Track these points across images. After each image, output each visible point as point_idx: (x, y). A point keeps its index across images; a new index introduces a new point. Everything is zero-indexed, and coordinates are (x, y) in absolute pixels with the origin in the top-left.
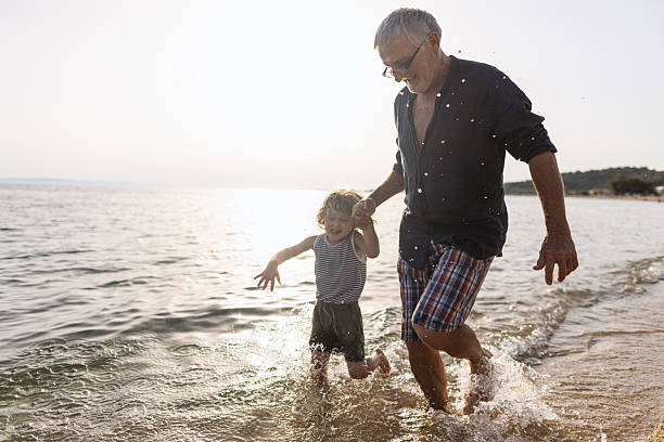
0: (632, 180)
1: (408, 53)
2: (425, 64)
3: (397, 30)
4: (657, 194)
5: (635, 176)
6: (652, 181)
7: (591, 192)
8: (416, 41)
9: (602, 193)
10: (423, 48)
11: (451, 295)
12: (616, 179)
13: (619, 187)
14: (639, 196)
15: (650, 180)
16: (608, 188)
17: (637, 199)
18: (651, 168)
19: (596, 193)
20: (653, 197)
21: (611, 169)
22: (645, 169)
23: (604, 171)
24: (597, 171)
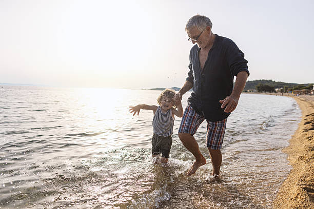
0: (265, 86)
3: (194, 25)
4: (275, 92)
5: (267, 84)
6: (274, 86)
7: (248, 91)
9: (253, 91)
10: (204, 32)
12: (259, 85)
13: (260, 89)
14: (268, 93)
15: (273, 85)
16: (255, 89)
17: (267, 94)
18: (273, 81)
19: (250, 91)
20: (274, 93)
21: (257, 80)
22: (271, 81)
23: (254, 81)
24: (251, 81)
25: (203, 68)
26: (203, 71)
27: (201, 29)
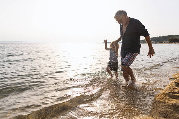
0: (174, 39)
1: (120, 19)
2: (124, 21)
7: (163, 42)
8: (121, 17)
10: (123, 18)
11: (128, 60)
13: (171, 41)
16: (168, 41)
19: (165, 42)
21: (169, 36)
24: (165, 36)
25: (124, 34)
26: (124, 36)
27: (122, 17)
